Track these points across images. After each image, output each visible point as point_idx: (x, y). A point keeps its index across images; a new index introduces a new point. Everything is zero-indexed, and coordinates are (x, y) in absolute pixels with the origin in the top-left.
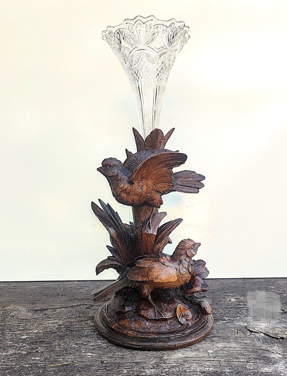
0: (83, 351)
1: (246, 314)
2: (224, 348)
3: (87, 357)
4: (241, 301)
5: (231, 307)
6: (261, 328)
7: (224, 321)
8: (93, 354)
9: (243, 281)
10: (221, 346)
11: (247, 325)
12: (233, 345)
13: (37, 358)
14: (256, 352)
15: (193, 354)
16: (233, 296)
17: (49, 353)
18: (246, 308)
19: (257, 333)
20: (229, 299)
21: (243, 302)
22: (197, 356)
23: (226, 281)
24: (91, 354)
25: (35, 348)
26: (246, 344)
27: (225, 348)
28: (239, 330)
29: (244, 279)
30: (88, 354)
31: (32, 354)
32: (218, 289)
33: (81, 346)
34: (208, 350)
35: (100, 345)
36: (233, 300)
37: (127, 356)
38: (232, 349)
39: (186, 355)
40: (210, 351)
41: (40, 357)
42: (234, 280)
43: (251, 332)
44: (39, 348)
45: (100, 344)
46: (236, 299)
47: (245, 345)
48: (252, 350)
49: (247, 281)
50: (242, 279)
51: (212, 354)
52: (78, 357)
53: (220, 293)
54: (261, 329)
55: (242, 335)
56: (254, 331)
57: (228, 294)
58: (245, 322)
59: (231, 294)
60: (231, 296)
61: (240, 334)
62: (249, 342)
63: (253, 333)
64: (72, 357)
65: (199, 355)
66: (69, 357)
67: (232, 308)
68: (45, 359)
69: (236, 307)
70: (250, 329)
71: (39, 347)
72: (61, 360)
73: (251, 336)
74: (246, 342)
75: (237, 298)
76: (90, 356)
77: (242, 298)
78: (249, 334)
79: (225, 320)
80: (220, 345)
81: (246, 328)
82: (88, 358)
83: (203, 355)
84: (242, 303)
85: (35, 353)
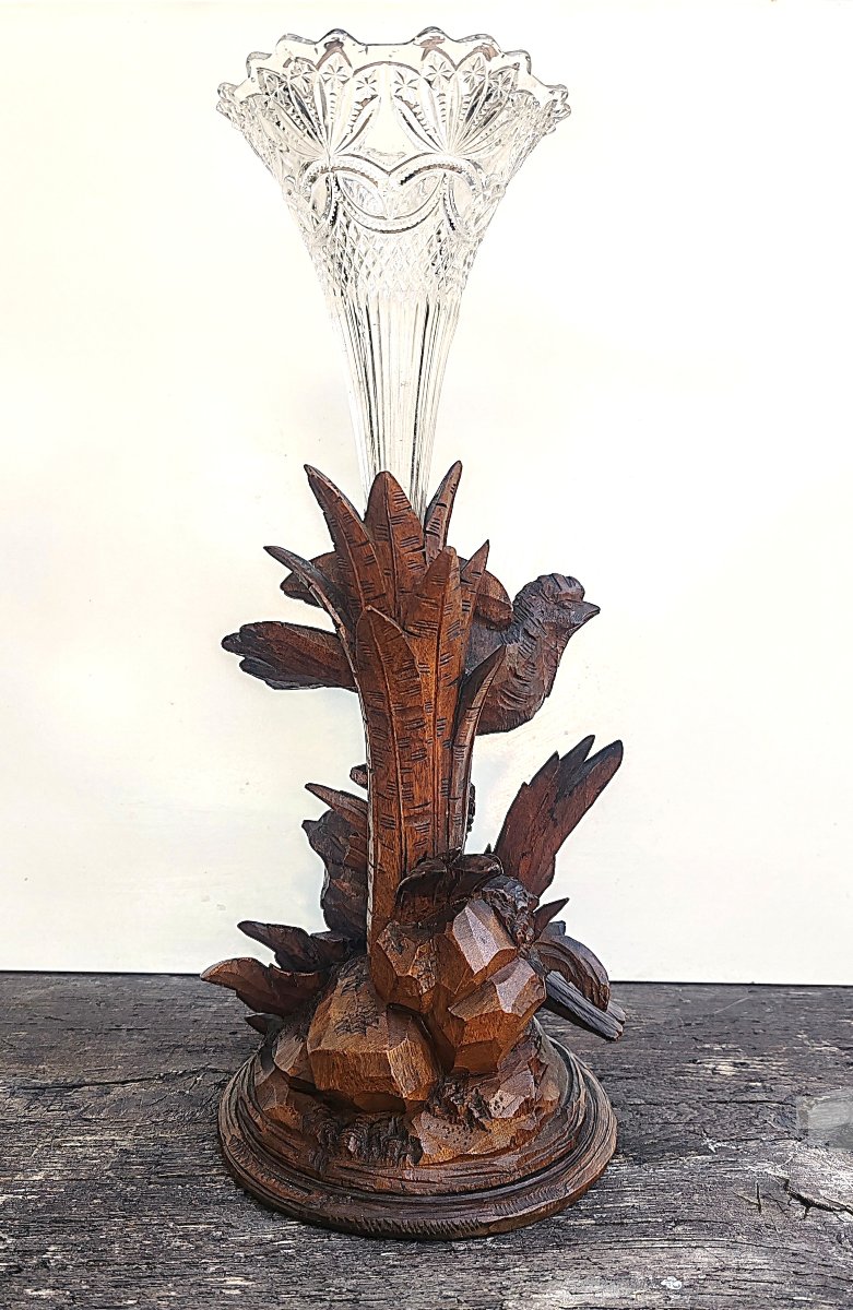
0: (212, 1269)
1: (779, 1129)
2: (717, 1269)
3: (228, 1292)
4: (754, 1073)
5: (721, 1097)
6: (839, 1189)
7: (705, 1154)
8: (247, 1279)
9: (751, 996)
10: (707, 1259)
11: (787, 1177)
12: (753, 1258)
13: (44, 1293)
14: (835, 1293)
15: (609, 1295)
16: (725, 1053)
17: (88, 1271)
18: (774, 1105)
19: (830, 1210)
20: (711, 1066)
21: (762, 1081)
22: (624, 1301)
23: (693, 993)
24: (239, 1283)
25: (37, 1247)
26: (794, 1254)
27: (722, 1270)
28: (763, 1197)
29: (753, 988)
30: (230, 1281)
31: (24, 1274)
32: (670, 1023)
33: (201, 1243)
34: (661, 1280)
35: (271, 1241)
36: (726, 1069)
37: (373, 1297)
38: (747, 1276)
39: (588, 1298)
40: (672, 1283)
41: (54, 1288)
42: (718, 989)
43: (807, 1203)
44: (52, 1248)
45: (270, 1236)
46: (735, 1065)
47: (792, 1258)
48: (819, 1281)
49: (765, 995)
50: (747, 989)
51: (679, 1297)
52: (194, 1292)
53: (675, 1039)
54: (840, 1193)
55: (779, 1219)
56: (816, 1200)
57: (707, 1046)
58: (779, 1163)
59: (717, 1048)
60: (717, 1053)
61: (768, 1214)
62: (805, 1247)
63: (813, 1211)
64: (173, 1293)
65: (634, 1296)
66: (162, 1293)
67: (726, 1102)
68: (73, 1298)
69: (739, 1098)
70: (803, 1194)
71: (50, 1244)
72: (130, 1302)
73: (808, 1222)
74: (793, 1247)
75: (737, 1061)
76: (237, 1292)
77: (756, 1065)
78: (800, 1214)
79: (706, 1151)
80: (704, 1257)
81: (786, 1190)
82: (229, 1297)
83: (647, 1297)
84: (759, 1084)
85: (36, 1268)
